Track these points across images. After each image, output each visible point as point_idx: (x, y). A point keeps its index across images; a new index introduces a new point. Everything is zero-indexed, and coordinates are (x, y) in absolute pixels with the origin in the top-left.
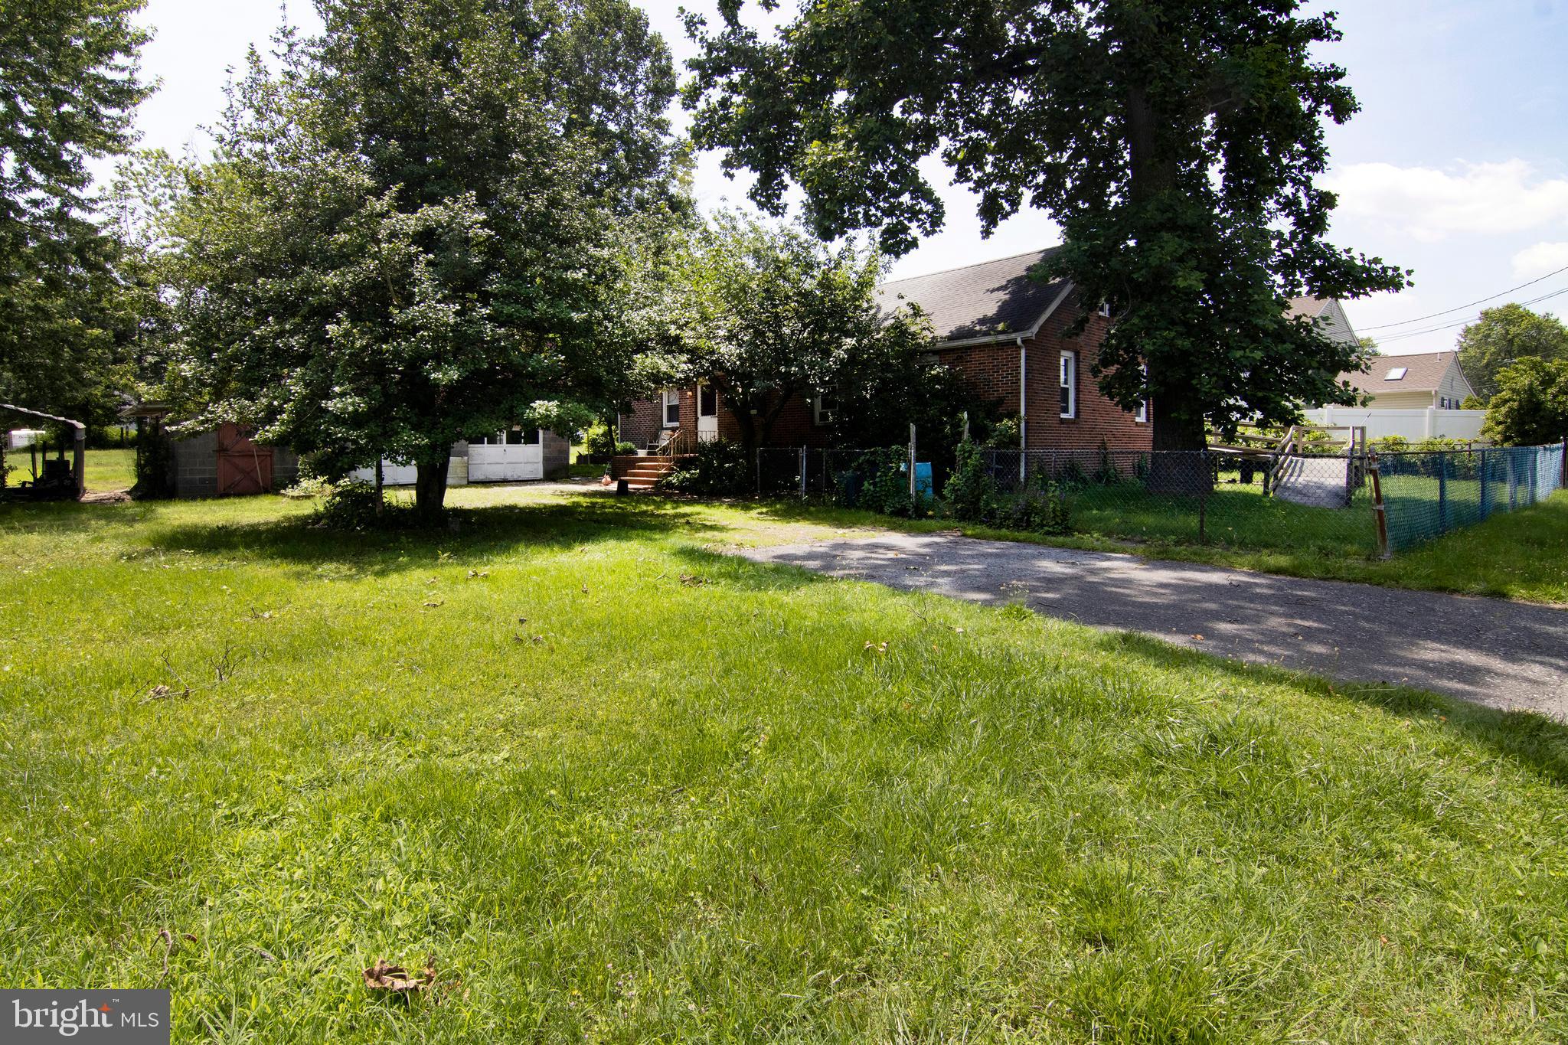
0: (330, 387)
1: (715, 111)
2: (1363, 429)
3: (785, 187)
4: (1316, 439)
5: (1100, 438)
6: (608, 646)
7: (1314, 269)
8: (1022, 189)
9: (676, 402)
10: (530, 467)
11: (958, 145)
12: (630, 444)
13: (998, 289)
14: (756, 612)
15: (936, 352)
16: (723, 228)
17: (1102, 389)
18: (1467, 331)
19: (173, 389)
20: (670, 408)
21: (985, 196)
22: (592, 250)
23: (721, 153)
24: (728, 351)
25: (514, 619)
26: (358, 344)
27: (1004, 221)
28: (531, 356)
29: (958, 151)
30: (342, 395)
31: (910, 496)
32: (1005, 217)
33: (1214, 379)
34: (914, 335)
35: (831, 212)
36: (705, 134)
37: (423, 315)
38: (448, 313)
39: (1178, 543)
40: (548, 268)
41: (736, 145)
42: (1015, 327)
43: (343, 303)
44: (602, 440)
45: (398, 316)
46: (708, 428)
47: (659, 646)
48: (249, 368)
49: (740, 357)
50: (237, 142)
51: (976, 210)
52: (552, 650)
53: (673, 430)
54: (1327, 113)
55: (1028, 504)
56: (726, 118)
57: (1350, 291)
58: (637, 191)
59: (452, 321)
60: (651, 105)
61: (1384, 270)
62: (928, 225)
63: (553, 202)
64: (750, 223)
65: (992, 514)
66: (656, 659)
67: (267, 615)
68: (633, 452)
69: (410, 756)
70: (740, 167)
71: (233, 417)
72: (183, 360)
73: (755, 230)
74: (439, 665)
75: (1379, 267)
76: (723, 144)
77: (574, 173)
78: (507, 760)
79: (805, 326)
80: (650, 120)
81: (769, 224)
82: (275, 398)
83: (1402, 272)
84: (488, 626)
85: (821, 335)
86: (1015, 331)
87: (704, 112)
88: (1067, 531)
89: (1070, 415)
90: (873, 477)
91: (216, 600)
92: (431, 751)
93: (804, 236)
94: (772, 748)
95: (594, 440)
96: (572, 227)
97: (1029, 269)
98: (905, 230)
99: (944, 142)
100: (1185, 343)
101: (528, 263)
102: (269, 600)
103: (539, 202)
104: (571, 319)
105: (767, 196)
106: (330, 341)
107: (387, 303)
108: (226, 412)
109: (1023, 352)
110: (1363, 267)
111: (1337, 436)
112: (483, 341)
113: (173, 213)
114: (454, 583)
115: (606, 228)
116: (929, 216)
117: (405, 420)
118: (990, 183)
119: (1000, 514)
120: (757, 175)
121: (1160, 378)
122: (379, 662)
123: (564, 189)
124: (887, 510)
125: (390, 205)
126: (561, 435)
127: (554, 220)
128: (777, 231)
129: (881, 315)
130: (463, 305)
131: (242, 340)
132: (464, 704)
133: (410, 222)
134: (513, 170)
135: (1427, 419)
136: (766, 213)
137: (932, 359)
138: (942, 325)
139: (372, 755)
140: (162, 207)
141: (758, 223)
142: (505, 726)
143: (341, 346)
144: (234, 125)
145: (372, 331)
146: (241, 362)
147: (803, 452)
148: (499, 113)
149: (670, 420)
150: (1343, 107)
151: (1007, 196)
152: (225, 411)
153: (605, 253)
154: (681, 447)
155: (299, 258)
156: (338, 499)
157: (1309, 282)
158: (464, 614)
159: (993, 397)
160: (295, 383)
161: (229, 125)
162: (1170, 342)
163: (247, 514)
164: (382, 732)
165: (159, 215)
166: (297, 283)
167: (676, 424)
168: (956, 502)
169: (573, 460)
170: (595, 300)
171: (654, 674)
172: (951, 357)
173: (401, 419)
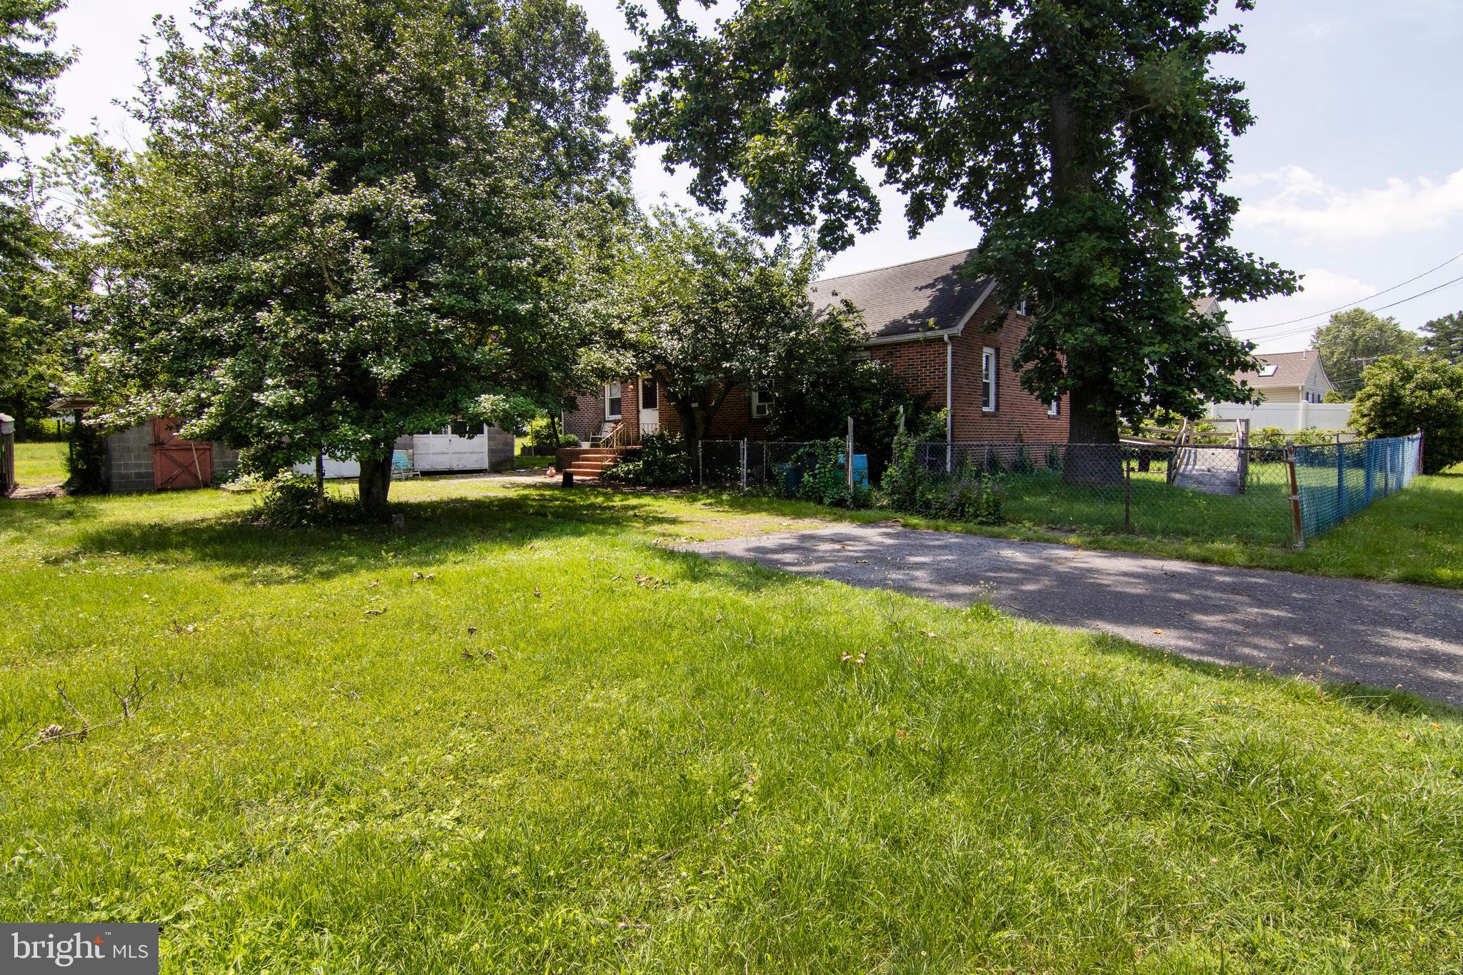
0: (261, 379)
1: (656, 105)
2: (1247, 422)
3: (725, 184)
4: (1204, 430)
5: (1017, 430)
6: (567, 661)
7: (1219, 271)
8: (947, 191)
9: (618, 396)
10: (475, 457)
11: (888, 147)
12: (573, 437)
13: (926, 287)
14: (719, 617)
15: (867, 348)
16: (662, 224)
17: (1023, 383)
18: (1319, 333)
19: (96, 382)
20: (613, 401)
21: (912, 198)
22: (536, 241)
23: (661, 148)
24: (671, 346)
25: (463, 629)
26: (292, 334)
27: (930, 222)
28: (475, 349)
29: (887, 152)
30: (277, 387)
31: (847, 488)
32: (931, 217)
33: (1129, 373)
34: (847, 331)
35: (773, 207)
36: (645, 129)
37: (362, 303)
38: (388, 303)
39: (1105, 533)
40: (490, 258)
41: (676, 141)
42: (943, 324)
43: (276, 292)
44: (545, 432)
45: (335, 306)
46: (650, 421)
47: (622, 660)
48: (175, 358)
49: (682, 350)
50: (158, 118)
51: (904, 210)
52: (505, 668)
53: (616, 422)
54: (1226, 124)
55: (962, 495)
56: (666, 113)
57: (1248, 293)
58: (576, 189)
59: (393, 310)
60: (590, 103)
61: (1281, 273)
62: (864, 222)
63: (495, 190)
64: (689, 220)
65: (927, 505)
66: (620, 677)
67: (191, 628)
68: (576, 444)
69: (342, 819)
70: (679, 162)
71: (157, 410)
72: (105, 349)
73: (693, 226)
74: (380, 690)
75: (1276, 271)
76: (663, 139)
77: (516, 161)
78: (458, 820)
79: (744, 321)
80: (588, 118)
81: (709, 220)
82: (203, 390)
83: (1297, 275)
84: (434, 637)
85: (759, 330)
86: (942, 328)
87: (644, 106)
88: (1000, 521)
89: (990, 409)
90: (813, 469)
91: (137, 609)
92: (367, 810)
93: (742, 234)
94: (766, 793)
95: (537, 432)
96: (515, 216)
97: (954, 268)
98: (842, 227)
99: (875, 144)
100: (1103, 340)
101: (470, 252)
102: (196, 609)
103: (481, 189)
104: (515, 312)
105: (706, 192)
106: (261, 329)
107: (323, 290)
108: (150, 405)
109: (949, 348)
110: (1262, 270)
111: (1223, 428)
112: (425, 332)
113: (105, 201)
114: (398, 586)
115: (549, 218)
116: (866, 213)
117: (344, 413)
118: (917, 185)
119: (935, 505)
120: (697, 170)
121: (1078, 372)
122: (312, 687)
123: (507, 178)
124: (827, 501)
125: (323, 185)
126: (506, 430)
127: (497, 208)
128: (715, 228)
129: (814, 312)
130: (404, 295)
131: (167, 330)
132: (407, 744)
133: (344, 204)
134: (454, 156)
135: (1300, 413)
136: (705, 209)
137: (866, 354)
138: (873, 322)
139: (295, 819)
140: (94, 196)
141: (697, 220)
142: (454, 772)
143: (275, 336)
144: (153, 100)
145: (307, 320)
146: (167, 353)
147: (744, 445)
148: (437, 96)
149: (612, 413)
150: (1240, 120)
151: (932, 199)
152: (149, 403)
153: (550, 243)
154: (625, 440)
155: (227, 243)
156: (278, 494)
157: (1212, 285)
158: (409, 623)
159: (922, 391)
160: (223, 375)
161: (146, 100)
162: (1090, 338)
163: (184, 510)
164: (311, 783)
165: (90, 203)
166: (225, 269)
167: (618, 417)
168: (892, 493)
169: (517, 452)
170: (538, 292)
171: (619, 695)
172: (881, 353)
173: (340, 413)
